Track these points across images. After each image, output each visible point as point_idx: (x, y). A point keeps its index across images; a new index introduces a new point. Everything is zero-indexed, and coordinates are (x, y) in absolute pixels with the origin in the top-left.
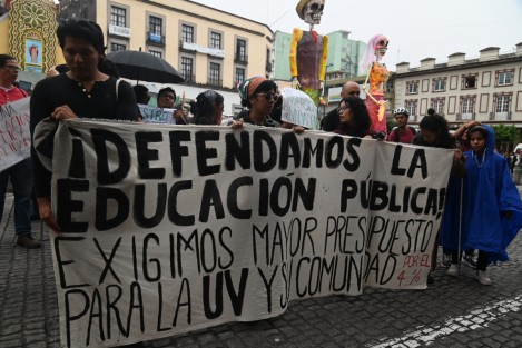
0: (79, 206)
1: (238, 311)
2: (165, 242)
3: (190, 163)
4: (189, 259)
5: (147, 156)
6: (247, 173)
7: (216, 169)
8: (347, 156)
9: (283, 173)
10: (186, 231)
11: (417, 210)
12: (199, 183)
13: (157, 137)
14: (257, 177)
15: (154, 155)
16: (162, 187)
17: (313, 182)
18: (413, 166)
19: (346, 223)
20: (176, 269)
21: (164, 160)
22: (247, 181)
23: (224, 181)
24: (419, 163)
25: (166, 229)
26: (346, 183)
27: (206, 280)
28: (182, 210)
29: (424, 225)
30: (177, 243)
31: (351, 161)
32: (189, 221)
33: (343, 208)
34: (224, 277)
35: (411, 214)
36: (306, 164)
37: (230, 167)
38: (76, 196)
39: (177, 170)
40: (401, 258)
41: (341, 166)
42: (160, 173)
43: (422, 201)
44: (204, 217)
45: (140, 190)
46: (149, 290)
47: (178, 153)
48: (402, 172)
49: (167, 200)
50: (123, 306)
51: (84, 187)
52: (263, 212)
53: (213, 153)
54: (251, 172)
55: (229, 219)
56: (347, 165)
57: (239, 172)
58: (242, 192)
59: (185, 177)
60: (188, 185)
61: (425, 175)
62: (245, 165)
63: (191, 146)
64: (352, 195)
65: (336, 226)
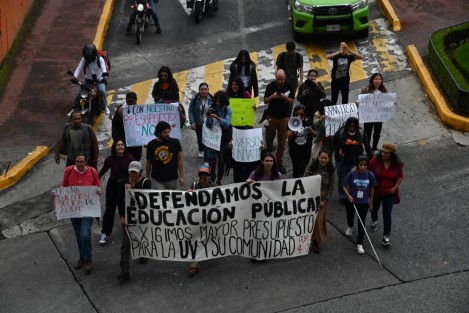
0: (134, 215)
1: (194, 257)
2: (163, 231)
3: (170, 204)
4: (173, 237)
5: (153, 201)
6: (195, 207)
7: (182, 206)
8: (253, 192)
9: (214, 207)
10: (171, 228)
11: (302, 211)
12: (175, 211)
13: (157, 194)
14: (201, 208)
15: (156, 201)
16: (160, 212)
17: (233, 208)
18: (295, 189)
19: (256, 224)
20: (168, 239)
21: (159, 202)
22: (197, 210)
23: (186, 210)
24: (298, 187)
25: (163, 226)
26: (254, 205)
27: (181, 243)
28: (169, 221)
29: (307, 218)
30: (167, 232)
31: (256, 194)
32: (172, 225)
33: (254, 216)
34: (188, 243)
35: (299, 214)
36: (229, 201)
37: (188, 205)
38: (133, 212)
39: (165, 206)
40: (296, 238)
41: (250, 197)
42: (158, 207)
43: (304, 206)
44: (178, 224)
45: (152, 212)
46: (158, 245)
47: (165, 200)
48: (289, 194)
49: (162, 216)
50: (150, 248)
51: (135, 209)
52: (204, 222)
53: (180, 200)
54: (198, 206)
55: (188, 225)
56: (254, 196)
57: (192, 207)
58: (194, 215)
59: (168, 209)
60: (170, 212)
61: (303, 192)
62: (195, 204)
63: (170, 198)
64: (259, 210)
65: (250, 224)
